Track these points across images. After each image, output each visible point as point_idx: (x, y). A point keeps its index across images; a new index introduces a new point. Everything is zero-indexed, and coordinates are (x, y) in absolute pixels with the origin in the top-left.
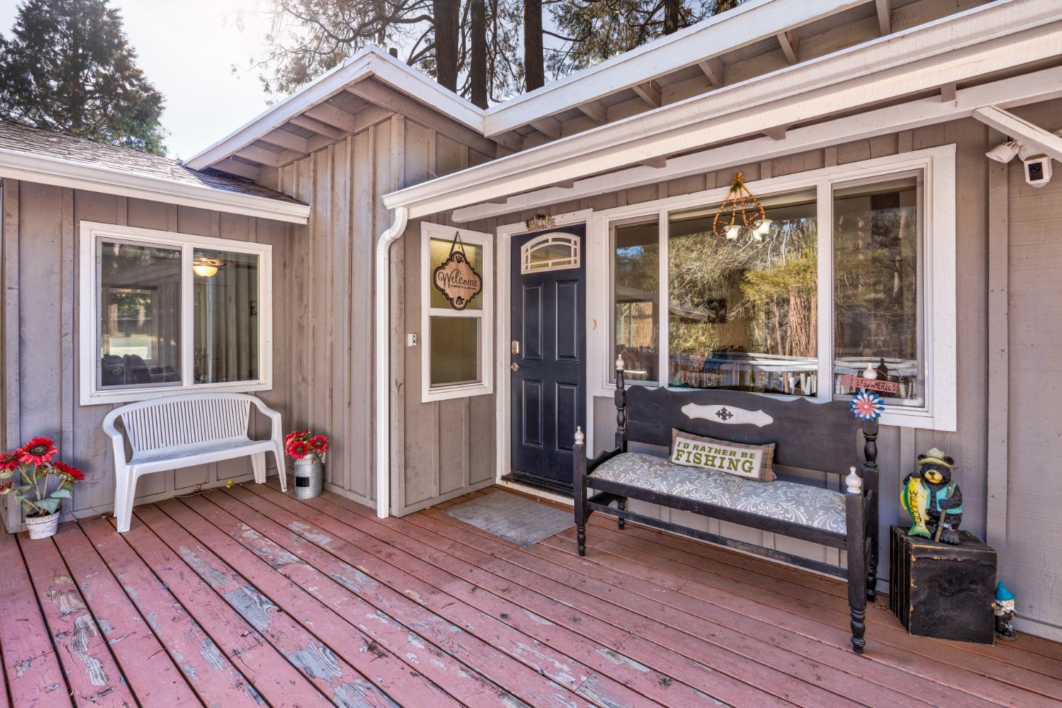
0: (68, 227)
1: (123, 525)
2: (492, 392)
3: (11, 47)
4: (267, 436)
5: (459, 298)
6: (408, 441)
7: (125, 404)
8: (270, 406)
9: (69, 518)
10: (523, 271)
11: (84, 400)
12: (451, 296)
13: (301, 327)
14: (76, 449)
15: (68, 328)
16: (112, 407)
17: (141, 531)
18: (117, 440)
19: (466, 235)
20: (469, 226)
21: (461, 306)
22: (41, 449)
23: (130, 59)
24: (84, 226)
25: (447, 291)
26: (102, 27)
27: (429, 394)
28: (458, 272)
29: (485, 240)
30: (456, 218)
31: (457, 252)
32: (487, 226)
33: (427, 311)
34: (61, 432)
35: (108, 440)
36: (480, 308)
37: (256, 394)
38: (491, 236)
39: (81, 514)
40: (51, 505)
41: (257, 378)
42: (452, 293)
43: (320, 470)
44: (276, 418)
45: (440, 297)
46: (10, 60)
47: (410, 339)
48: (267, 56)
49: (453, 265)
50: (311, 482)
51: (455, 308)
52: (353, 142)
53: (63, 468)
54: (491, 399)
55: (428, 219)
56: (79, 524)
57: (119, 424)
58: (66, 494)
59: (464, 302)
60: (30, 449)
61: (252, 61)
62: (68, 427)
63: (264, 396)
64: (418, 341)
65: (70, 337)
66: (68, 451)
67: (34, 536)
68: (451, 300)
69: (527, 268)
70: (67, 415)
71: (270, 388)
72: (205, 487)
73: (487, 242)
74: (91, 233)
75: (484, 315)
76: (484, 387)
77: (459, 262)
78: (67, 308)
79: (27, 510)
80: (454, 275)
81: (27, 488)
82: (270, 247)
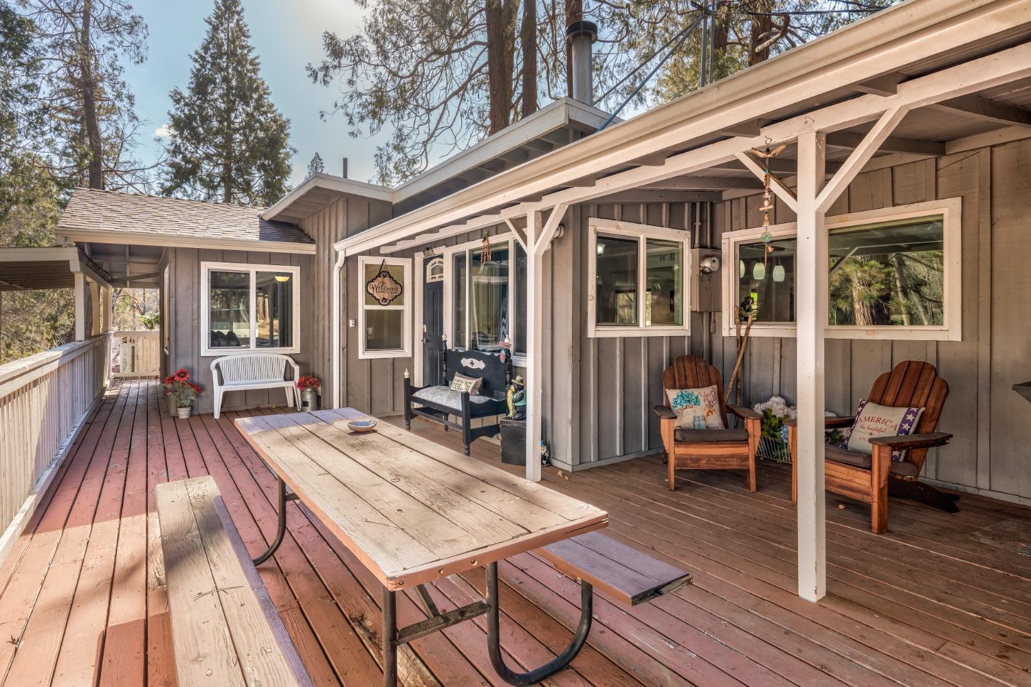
0: (196, 266)
1: (217, 416)
2: (411, 356)
3: (187, 101)
4: (292, 379)
5: (384, 299)
6: (350, 380)
7: (221, 356)
8: (297, 362)
9: (196, 413)
10: (428, 282)
11: (203, 354)
12: (378, 297)
13: (314, 315)
14: (199, 378)
15: (195, 317)
16: (215, 357)
17: (225, 419)
18: (215, 373)
19: (391, 261)
20: (392, 255)
21: (386, 303)
22: (182, 375)
23: (265, 96)
24: (203, 263)
25: (375, 295)
26: (246, 74)
27: (363, 354)
28: (383, 283)
29: (406, 263)
30: (382, 252)
31: (383, 272)
32: (408, 253)
33: (362, 307)
34: (192, 369)
35: (211, 373)
36: (403, 304)
37: (290, 355)
38: (410, 260)
39: (200, 412)
40: (187, 403)
41: (292, 346)
42: (378, 296)
43: (316, 399)
44: (297, 369)
45: (370, 298)
46: (186, 111)
47: (351, 323)
48: (347, 100)
49: (380, 279)
50: (310, 404)
51: (380, 304)
52: (330, 208)
53: (192, 385)
54: (409, 362)
55: (363, 254)
56: (200, 415)
57: (218, 367)
58: (193, 398)
59: (388, 301)
60: (179, 375)
61: (336, 105)
62: (196, 366)
63: (294, 356)
64: (356, 323)
65: (196, 321)
66: (196, 379)
67: (181, 417)
68: (378, 300)
69: (429, 280)
70: (195, 360)
71: (299, 352)
72: (261, 406)
73: (407, 263)
74: (206, 267)
75: (406, 308)
76: (406, 352)
77: (384, 277)
78: (195, 306)
79: (178, 405)
80: (380, 285)
81: (177, 393)
82: (299, 268)
